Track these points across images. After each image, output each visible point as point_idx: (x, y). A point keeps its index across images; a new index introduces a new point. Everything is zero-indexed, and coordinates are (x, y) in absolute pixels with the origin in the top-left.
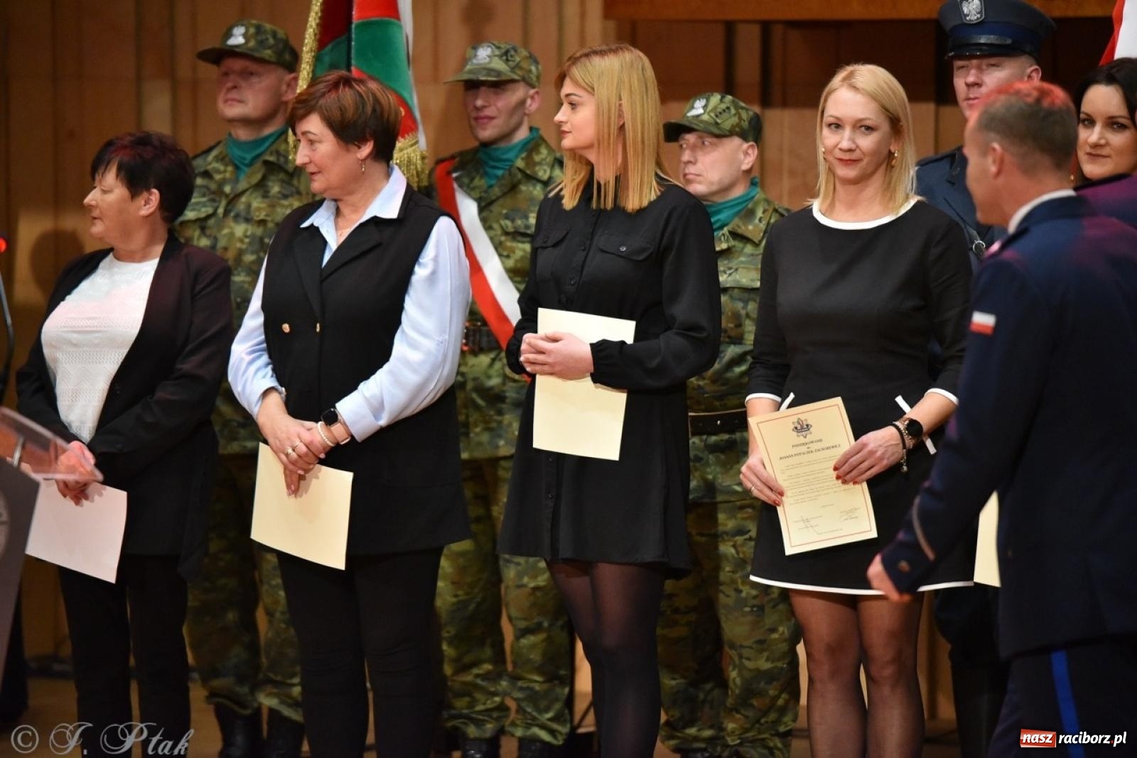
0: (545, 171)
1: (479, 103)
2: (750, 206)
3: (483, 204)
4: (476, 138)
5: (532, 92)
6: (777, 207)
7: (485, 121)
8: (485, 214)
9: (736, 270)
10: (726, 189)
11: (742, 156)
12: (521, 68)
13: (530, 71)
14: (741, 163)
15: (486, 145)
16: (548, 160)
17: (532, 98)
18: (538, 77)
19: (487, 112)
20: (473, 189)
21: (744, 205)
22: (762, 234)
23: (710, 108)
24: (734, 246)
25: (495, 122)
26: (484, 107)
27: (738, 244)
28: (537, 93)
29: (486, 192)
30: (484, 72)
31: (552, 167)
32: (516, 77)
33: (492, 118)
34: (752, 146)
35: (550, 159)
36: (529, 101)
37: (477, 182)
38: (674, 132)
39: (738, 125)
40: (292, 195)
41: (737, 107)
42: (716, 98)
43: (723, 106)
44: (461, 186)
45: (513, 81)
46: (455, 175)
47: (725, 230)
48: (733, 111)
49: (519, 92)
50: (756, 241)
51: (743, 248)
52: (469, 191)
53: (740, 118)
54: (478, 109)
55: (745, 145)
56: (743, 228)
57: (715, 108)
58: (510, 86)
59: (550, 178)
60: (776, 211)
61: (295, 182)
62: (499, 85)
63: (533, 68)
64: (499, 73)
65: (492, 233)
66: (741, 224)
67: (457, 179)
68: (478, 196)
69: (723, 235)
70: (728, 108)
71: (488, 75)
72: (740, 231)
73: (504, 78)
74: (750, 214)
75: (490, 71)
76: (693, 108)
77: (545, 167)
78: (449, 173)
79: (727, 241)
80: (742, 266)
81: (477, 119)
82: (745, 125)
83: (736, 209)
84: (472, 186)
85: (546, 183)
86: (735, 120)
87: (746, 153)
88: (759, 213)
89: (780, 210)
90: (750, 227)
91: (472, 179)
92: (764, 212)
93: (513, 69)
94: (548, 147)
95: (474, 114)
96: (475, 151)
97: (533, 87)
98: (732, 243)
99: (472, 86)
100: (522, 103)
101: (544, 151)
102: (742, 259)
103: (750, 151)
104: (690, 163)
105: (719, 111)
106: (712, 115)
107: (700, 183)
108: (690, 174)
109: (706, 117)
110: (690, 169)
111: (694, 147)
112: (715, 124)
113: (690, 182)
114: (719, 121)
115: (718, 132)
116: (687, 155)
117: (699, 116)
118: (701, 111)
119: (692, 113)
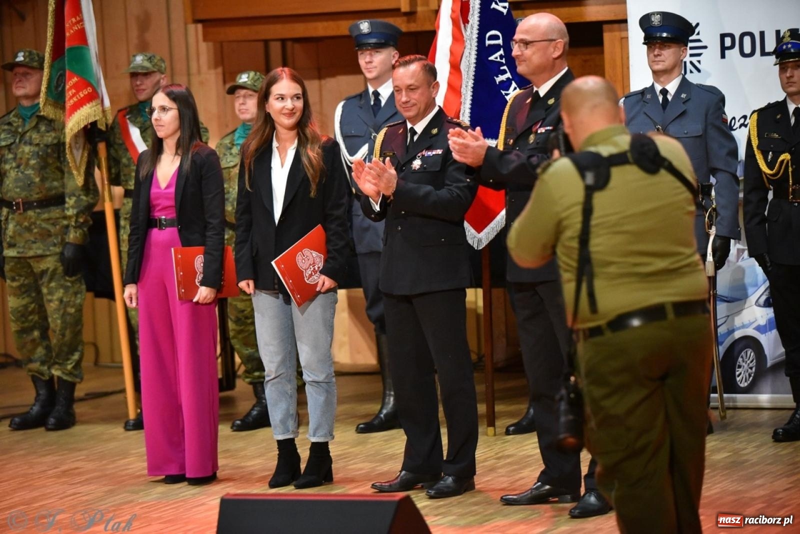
1: (138, 83)
3: (143, 130)
4: (137, 99)
5: (163, 76)
7: (142, 91)
8: (144, 134)
12: (157, 65)
13: (161, 67)
15: (141, 102)
17: (163, 79)
18: (165, 69)
19: (143, 87)
20: (137, 123)
23: (250, 79)
25: (146, 91)
26: (141, 84)
28: (165, 77)
29: (143, 124)
30: (140, 68)
32: (155, 70)
33: (144, 90)
36: (162, 81)
37: (139, 119)
38: (232, 91)
40: (51, 131)
41: (263, 78)
42: (252, 74)
43: (256, 77)
44: (131, 122)
45: (154, 72)
46: (127, 117)
48: (261, 80)
49: (157, 77)
52: (134, 123)
54: (137, 86)
57: (253, 79)
58: (153, 75)
61: (53, 124)
62: (147, 74)
63: (163, 65)
64: (147, 68)
65: (148, 143)
67: (129, 119)
68: (139, 126)
70: (259, 78)
71: (142, 69)
73: (150, 71)
75: (143, 67)
76: (241, 78)
78: (125, 116)
81: (137, 90)
84: (136, 121)
91: (136, 118)
93: (153, 66)
95: (136, 88)
96: (137, 105)
97: (163, 73)
99: (134, 75)
100: (159, 82)
104: (243, 104)
105: (255, 79)
106: (252, 81)
107: (248, 113)
108: (243, 109)
109: (249, 83)
110: (243, 107)
111: (245, 96)
112: (255, 86)
113: (243, 113)
114: (256, 84)
115: (257, 89)
116: (241, 100)
117: (245, 82)
118: (246, 80)
119: (241, 81)
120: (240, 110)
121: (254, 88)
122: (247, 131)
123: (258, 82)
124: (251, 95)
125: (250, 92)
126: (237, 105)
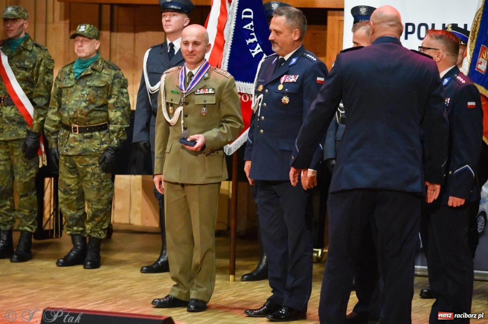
0: (30, 48)
1: (9, 25)
2: (97, 60)
3: (10, 57)
4: (8, 37)
6: (105, 60)
7: (10, 31)
8: (11, 61)
9: (94, 80)
10: (90, 55)
11: (96, 45)
12: (22, 14)
14: (95, 47)
15: (11, 39)
16: (31, 44)
17: (26, 23)
18: (27, 17)
19: (11, 28)
20: (6, 52)
21: (95, 60)
22: (101, 69)
24: (93, 73)
25: (14, 31)
27: (94, 72)
29: (11, 53)
30: (10, 15)
31: (33, 46)
33: (12, 30)
34: (98, 42)
35: (32, 44)
36: (25, 25)
37: (8, 50)
38: (74, 37)
39: (95, 35)
42: (88, 26)
44: (3, 51)
45: (19, 18)
47: (89, 68)
48: (94, 30)
49: (21, 22)
50: (100, 71)
51: (95, 74)
53: (95, 33)
54: (8, 27)
55: (97, 41)
56: (95, 67)
57: (88, 29)
58: (19, 20)
59: (32, 50)
60: (105, 62)
62: (15, 20)
63: (26, 14)
64: (15, 16)
65: (13, 67)
66: (94, 66)
67: (1, 49)
68: (8, 54)
69: (89, 69)
70: (92, 29)
72: (94, 68)
73: (17, 17)
74: (97, 63)
75: (12, 15)
77: (30, 46)
79: (90, 71)
80: (95, 79)
82: (97, 35)
83: (93, 61)
85: (31, 51)
86: (94, 33)
87: (97, 44)
88: (100, 63)
89: (107, 61)
90: (98, 67)
91: (6, 49)
92: (102, 62)
93: (19, 14)
94: (31, 39)
95: (7, 29)
96: (7, 40)
97: (26, 20)
98: (92, 72)
99: (6, 20)
100: (22, 25)
101: (30, 41)
102: (95, 77)
103: (98, 43)
104: (81, 46)
105: (90, 30)
106: (88, 31)
107: (83, 53)
108: (80, 50)
109: (86, 32)
110: (80, 48)
111: (82, 41)
112: (89, 34)
113: (80, 52)
114: (90, 33)
115: (91, 37)
116: (79, 44)
117: (83, 31)
118: (84, 30)
119: (80, 30)
120: (78, 50)
121: (89, 36)
122: (82, 64)
123: (92, 32)
124: (86, 40)
125: (86, 39)
126: (76, 47)
